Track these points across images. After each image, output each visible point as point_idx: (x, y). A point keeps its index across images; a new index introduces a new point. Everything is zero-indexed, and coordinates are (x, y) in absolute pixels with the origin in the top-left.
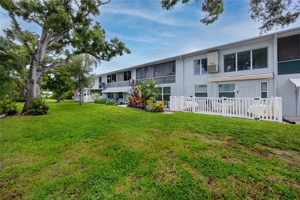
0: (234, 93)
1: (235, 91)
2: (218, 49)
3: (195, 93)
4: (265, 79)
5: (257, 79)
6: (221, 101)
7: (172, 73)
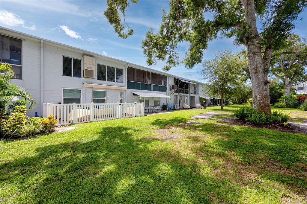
0: (105, 99)
1: (105, 98)
2: (95, 55)
3: (64, 99)
4: (122, 90)
5: (118, 90)
6: (99, 106)
7: (9, 59)
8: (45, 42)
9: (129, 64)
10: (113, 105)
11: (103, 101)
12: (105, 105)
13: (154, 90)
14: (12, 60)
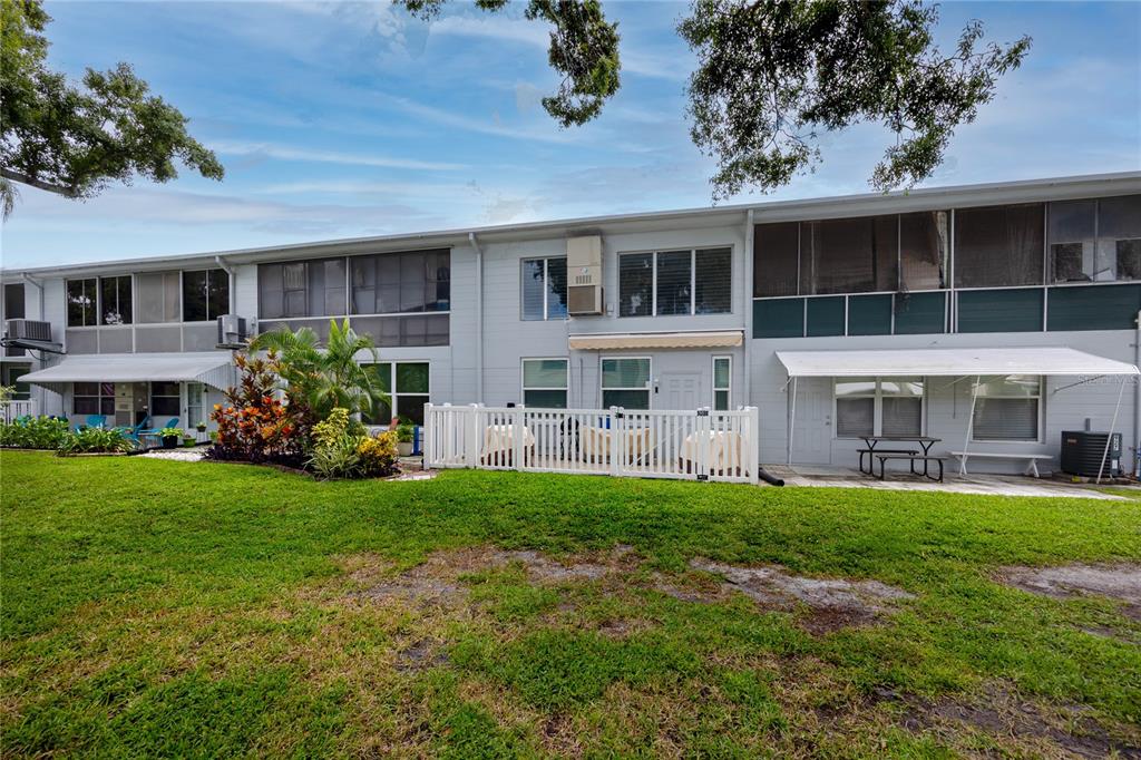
0: (647, 391)
1: (649, 387)
2: (602, 227)
3: (526, 391)
4: (723, 348)
5: (705, 348)
6: (608, 420)
7: (435, 300)
8: (481, 237)
9: (751, 214)
10: (680, 418)
11: (639, 400)
12: (647, 417)
13: (964, 328)
14: (440, 301)
